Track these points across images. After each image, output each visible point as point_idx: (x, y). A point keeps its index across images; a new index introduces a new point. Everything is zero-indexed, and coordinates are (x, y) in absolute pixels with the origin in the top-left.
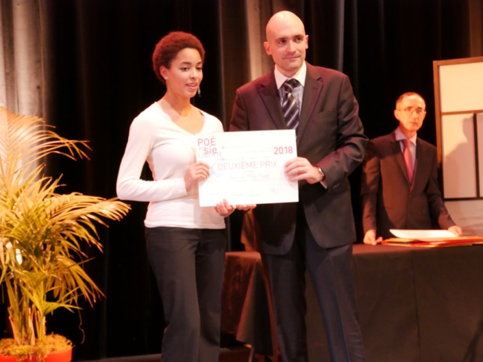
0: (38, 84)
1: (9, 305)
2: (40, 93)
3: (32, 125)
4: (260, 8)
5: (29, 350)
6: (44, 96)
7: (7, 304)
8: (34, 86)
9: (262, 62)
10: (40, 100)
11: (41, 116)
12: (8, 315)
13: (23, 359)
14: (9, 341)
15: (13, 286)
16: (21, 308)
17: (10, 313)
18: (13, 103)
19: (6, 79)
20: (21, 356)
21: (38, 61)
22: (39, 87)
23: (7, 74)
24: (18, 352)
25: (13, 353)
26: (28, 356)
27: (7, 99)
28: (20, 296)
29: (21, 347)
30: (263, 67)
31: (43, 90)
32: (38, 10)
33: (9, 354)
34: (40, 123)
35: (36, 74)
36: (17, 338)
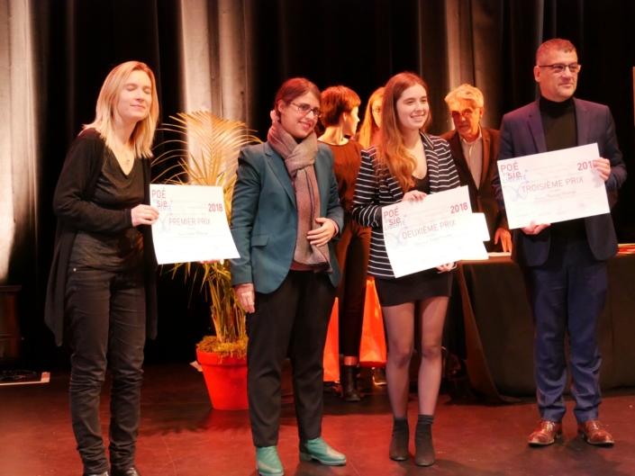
0: (242, 90)
1: (212, 304)
2: (243, 99)
3: (235, 129)
4: (460, 14)
5: (230, 348)
6: (247, 101)
7: (210, 302)
8: (238, 92)
9: (461, 67)
10: (244, 106)
11: (244, 121)
12: (211, 313)
13: (224, 355)
14: (212, 338)
15: (215, 284)
16: (223, 306)
17: (213, 311)
18: (219, 109)
19: (212, 85)
20: (222, 352)
21: (243, 68)
22: (242, 93)
23: (212, 80)
24: (219, 348)
25: (215, 350)
26: (230, 353)
27: (212, 104)
28: (222, 295)
29: (223, 344)
30: (461, 72)
31: (247, 95)
32: (243, 18)
33: (211, 350)
34: (244, 127)
35: (240, 80)
36: (219, 336)
